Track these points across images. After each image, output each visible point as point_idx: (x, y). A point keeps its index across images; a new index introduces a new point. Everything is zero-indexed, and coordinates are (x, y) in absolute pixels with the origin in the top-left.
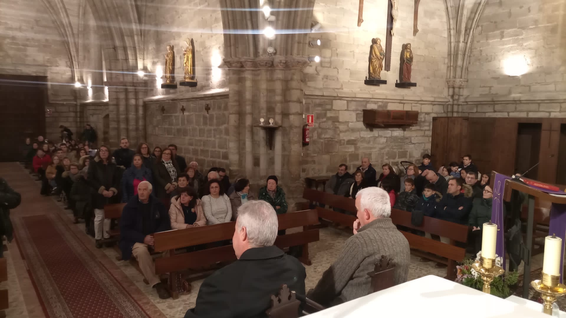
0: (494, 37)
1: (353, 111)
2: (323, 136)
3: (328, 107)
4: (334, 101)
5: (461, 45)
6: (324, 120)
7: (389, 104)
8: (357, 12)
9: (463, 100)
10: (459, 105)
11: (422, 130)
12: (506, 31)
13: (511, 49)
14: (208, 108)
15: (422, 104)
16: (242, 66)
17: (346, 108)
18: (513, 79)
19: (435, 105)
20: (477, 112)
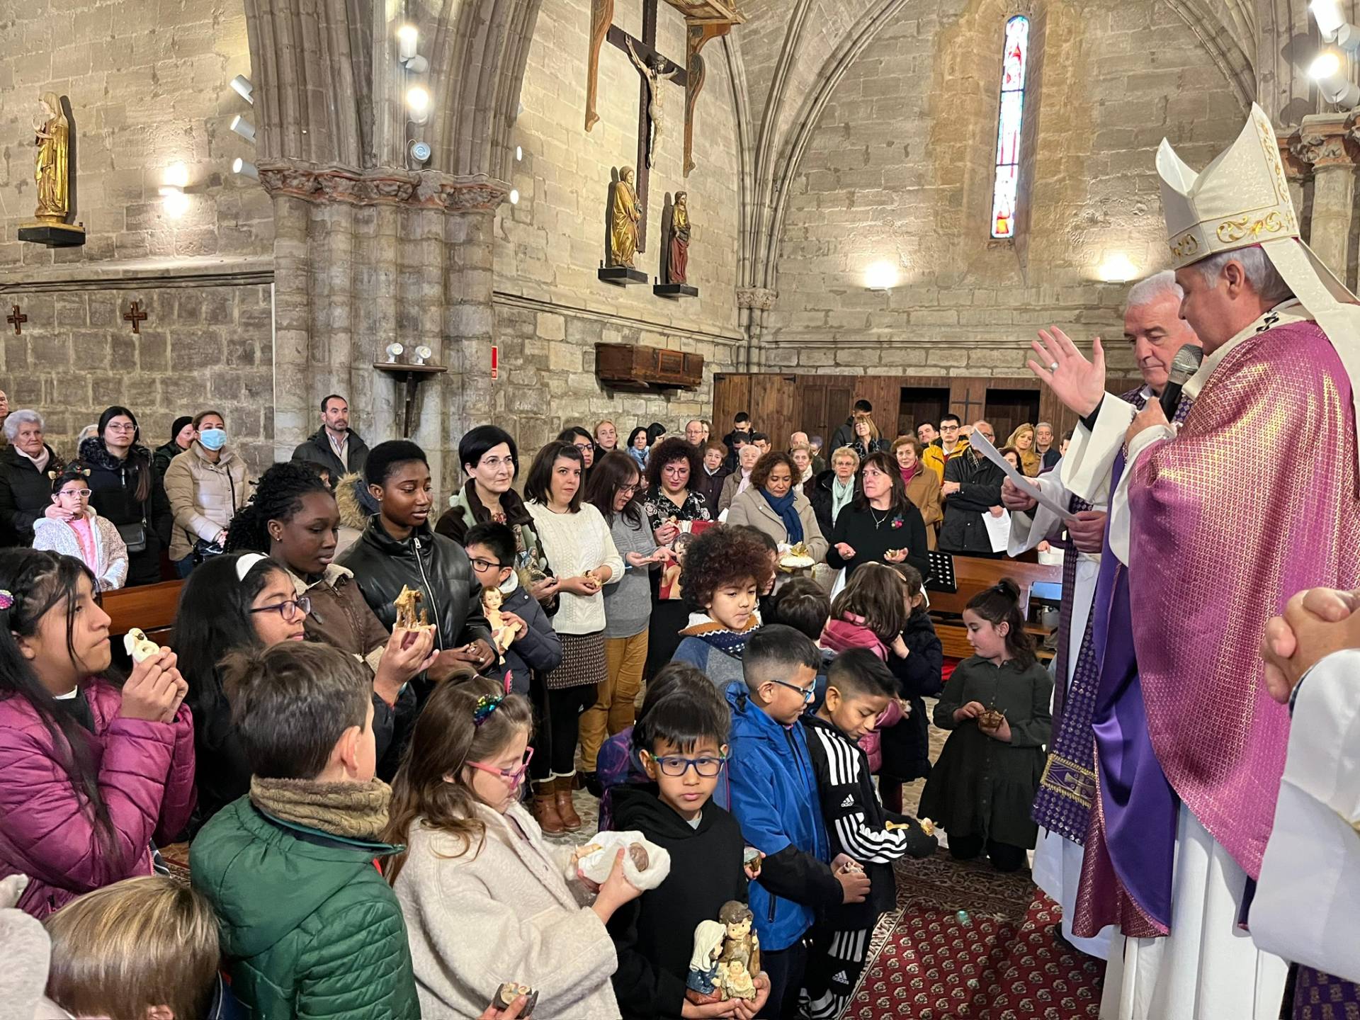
0: (835, 202)
1: (577, 344)
2: (517, 406)
3: (528, 329)
4: (539, 314)
5: (767, 212)
6: (520, 362)
7: (643, 334)
8: (585, 93)
9: (770, 338)
10: (760, 348)
11: (696, 402)
12: (859, 192)
13: (869, 231)
14: (135, 316)
15: (698, 340)
16: (318, 190)
17: (562, 337)
18: (875, 294)
19: (718, 344)
20: (798, 365)
